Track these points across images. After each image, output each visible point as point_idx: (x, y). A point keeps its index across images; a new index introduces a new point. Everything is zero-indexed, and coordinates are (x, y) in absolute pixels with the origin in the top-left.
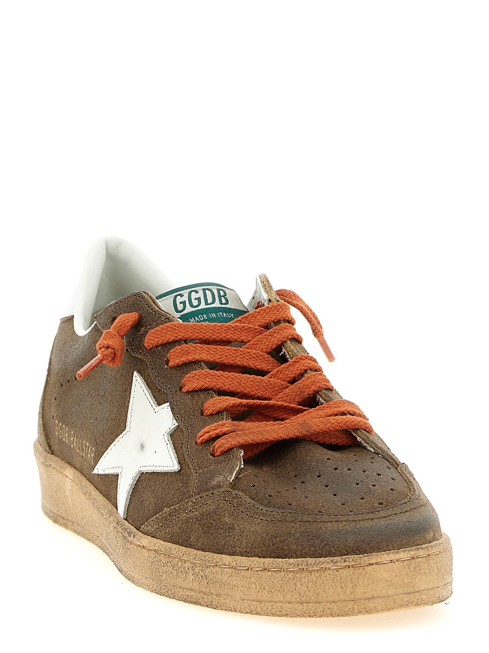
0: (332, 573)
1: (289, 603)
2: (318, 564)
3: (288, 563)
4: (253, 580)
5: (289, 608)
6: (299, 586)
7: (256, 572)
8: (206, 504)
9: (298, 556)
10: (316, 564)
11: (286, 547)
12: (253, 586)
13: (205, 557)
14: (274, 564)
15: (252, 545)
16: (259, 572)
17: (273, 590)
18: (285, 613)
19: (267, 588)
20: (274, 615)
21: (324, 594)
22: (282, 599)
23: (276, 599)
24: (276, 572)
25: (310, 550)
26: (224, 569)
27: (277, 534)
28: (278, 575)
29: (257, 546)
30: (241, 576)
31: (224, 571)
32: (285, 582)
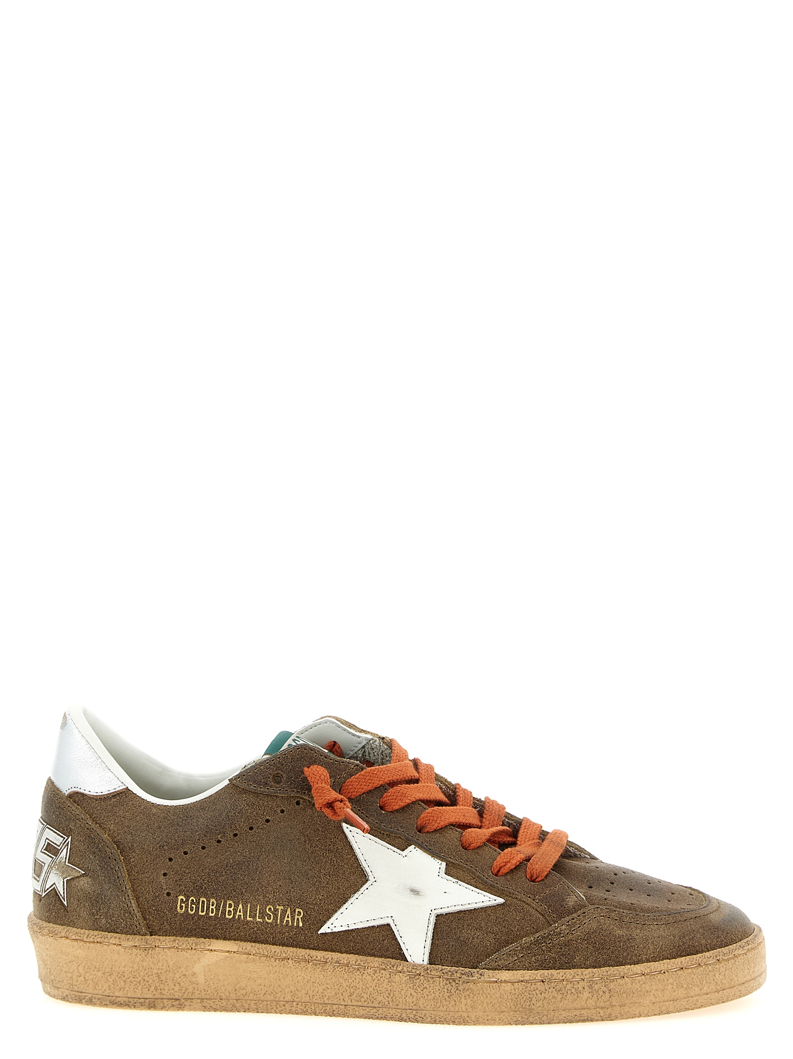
0: (742, 957)
1: (707, 994)
2: (732, 951)
3: (706, 957)
4: (671, 981)
5: (705, 1000)
6: (717, 976)
7: (674, 973)
8: (585, 923)
9: (708, 950)
10: (731, 952)
11: (697, 944)
12: (670, 986)
13: (607, 972)
14: (692, 961)
15: (661, 949)
16: (677, 972)
17: (691, 986)
18: (699, 1005)
19: (685, 986)
20: (687, 1009)
21: (736, 978)
22: (699, 992)
23: (692, 994)
24: (696, 968)
25: (717, 942)
26: (636, 978)
27: (684, 934)
28: (698, 970)
29: (666, 949)
30: (657, 981)
31: (635, 980)
32: (705, 976)
